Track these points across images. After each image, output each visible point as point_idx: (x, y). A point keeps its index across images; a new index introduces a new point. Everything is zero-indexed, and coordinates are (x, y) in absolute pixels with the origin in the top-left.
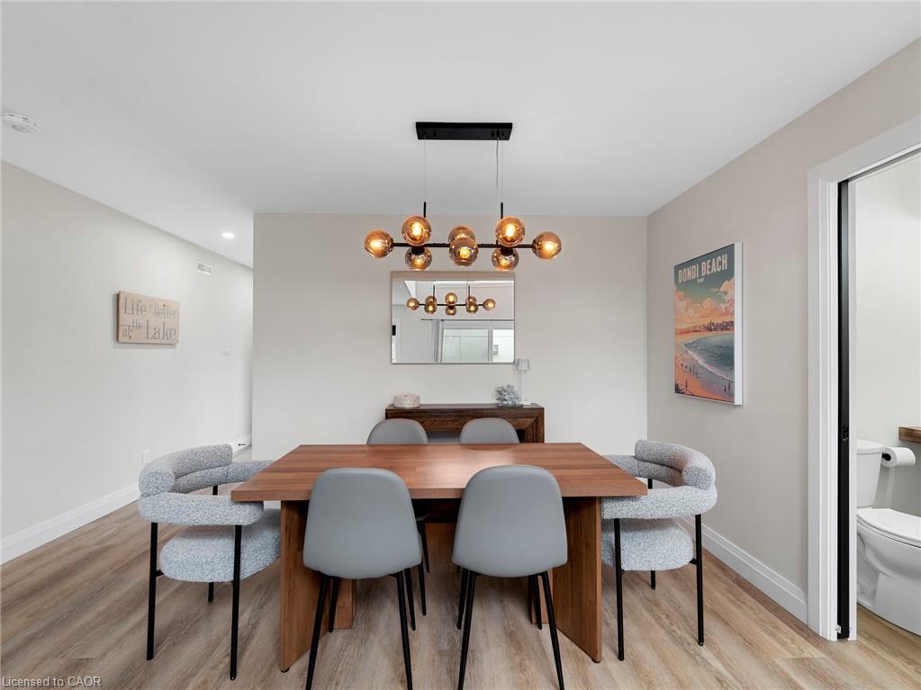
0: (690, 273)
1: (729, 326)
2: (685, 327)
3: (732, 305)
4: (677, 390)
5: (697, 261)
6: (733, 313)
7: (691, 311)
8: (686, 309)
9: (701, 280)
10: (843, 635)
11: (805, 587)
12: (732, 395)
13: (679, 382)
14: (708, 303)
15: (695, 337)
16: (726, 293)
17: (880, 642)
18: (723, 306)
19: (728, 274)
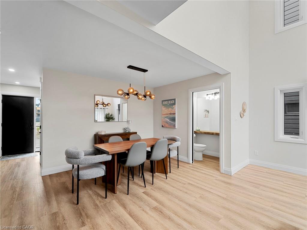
0: (166, 103)
1: (174, 114)
2: (164, 113)
3: (175, 110)
4: (162, 126)
5: (168, 100)
6: (175, 112)
7: (166, 110)
8: (165, 110)
9: (168, 104)
10: (193, 162)
11: (188, 157)
12: (175, 127)
13: (163, 125)
14: (170, 109)
15: (167, 115)
16: (174, 107)
17: (196, 162)
18: (173, 110)
19: (174, 104)
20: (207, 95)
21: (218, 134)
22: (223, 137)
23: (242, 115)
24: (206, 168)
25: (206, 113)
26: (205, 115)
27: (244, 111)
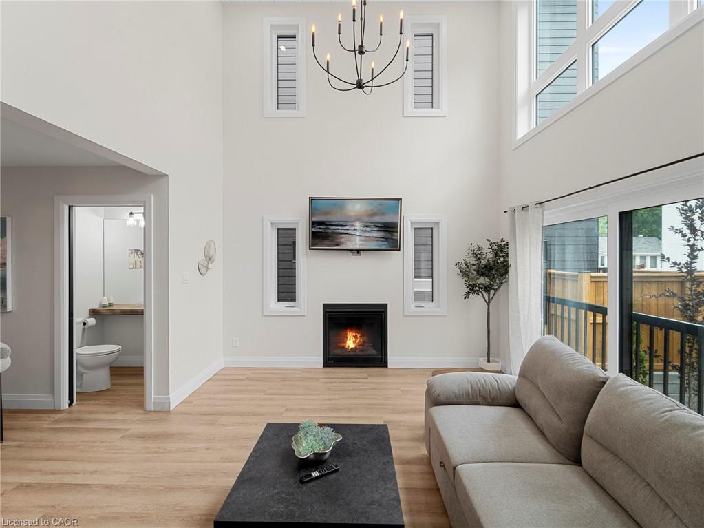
3: (5, 253)
6: (5, 258)
10: (70, 405)
11: (53, 394)
12: (5, 306)
17: (86, 400)
20: (131, 213)
21: (139, 313)
22: (151, 318)
23: (203, 270)
24: (109, 409)
25: (137, 258)
26: (132, 261)
27: (209, 259)
